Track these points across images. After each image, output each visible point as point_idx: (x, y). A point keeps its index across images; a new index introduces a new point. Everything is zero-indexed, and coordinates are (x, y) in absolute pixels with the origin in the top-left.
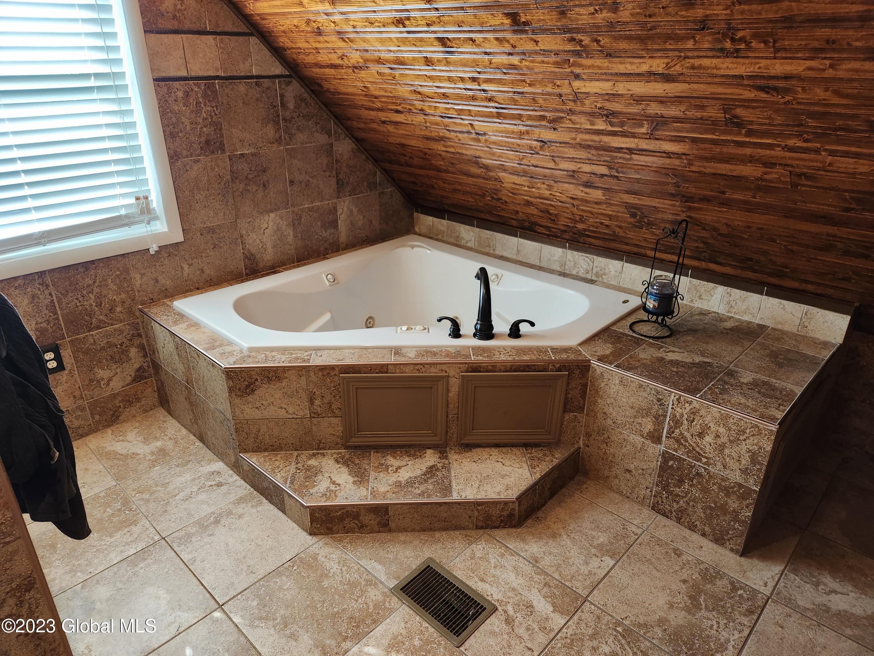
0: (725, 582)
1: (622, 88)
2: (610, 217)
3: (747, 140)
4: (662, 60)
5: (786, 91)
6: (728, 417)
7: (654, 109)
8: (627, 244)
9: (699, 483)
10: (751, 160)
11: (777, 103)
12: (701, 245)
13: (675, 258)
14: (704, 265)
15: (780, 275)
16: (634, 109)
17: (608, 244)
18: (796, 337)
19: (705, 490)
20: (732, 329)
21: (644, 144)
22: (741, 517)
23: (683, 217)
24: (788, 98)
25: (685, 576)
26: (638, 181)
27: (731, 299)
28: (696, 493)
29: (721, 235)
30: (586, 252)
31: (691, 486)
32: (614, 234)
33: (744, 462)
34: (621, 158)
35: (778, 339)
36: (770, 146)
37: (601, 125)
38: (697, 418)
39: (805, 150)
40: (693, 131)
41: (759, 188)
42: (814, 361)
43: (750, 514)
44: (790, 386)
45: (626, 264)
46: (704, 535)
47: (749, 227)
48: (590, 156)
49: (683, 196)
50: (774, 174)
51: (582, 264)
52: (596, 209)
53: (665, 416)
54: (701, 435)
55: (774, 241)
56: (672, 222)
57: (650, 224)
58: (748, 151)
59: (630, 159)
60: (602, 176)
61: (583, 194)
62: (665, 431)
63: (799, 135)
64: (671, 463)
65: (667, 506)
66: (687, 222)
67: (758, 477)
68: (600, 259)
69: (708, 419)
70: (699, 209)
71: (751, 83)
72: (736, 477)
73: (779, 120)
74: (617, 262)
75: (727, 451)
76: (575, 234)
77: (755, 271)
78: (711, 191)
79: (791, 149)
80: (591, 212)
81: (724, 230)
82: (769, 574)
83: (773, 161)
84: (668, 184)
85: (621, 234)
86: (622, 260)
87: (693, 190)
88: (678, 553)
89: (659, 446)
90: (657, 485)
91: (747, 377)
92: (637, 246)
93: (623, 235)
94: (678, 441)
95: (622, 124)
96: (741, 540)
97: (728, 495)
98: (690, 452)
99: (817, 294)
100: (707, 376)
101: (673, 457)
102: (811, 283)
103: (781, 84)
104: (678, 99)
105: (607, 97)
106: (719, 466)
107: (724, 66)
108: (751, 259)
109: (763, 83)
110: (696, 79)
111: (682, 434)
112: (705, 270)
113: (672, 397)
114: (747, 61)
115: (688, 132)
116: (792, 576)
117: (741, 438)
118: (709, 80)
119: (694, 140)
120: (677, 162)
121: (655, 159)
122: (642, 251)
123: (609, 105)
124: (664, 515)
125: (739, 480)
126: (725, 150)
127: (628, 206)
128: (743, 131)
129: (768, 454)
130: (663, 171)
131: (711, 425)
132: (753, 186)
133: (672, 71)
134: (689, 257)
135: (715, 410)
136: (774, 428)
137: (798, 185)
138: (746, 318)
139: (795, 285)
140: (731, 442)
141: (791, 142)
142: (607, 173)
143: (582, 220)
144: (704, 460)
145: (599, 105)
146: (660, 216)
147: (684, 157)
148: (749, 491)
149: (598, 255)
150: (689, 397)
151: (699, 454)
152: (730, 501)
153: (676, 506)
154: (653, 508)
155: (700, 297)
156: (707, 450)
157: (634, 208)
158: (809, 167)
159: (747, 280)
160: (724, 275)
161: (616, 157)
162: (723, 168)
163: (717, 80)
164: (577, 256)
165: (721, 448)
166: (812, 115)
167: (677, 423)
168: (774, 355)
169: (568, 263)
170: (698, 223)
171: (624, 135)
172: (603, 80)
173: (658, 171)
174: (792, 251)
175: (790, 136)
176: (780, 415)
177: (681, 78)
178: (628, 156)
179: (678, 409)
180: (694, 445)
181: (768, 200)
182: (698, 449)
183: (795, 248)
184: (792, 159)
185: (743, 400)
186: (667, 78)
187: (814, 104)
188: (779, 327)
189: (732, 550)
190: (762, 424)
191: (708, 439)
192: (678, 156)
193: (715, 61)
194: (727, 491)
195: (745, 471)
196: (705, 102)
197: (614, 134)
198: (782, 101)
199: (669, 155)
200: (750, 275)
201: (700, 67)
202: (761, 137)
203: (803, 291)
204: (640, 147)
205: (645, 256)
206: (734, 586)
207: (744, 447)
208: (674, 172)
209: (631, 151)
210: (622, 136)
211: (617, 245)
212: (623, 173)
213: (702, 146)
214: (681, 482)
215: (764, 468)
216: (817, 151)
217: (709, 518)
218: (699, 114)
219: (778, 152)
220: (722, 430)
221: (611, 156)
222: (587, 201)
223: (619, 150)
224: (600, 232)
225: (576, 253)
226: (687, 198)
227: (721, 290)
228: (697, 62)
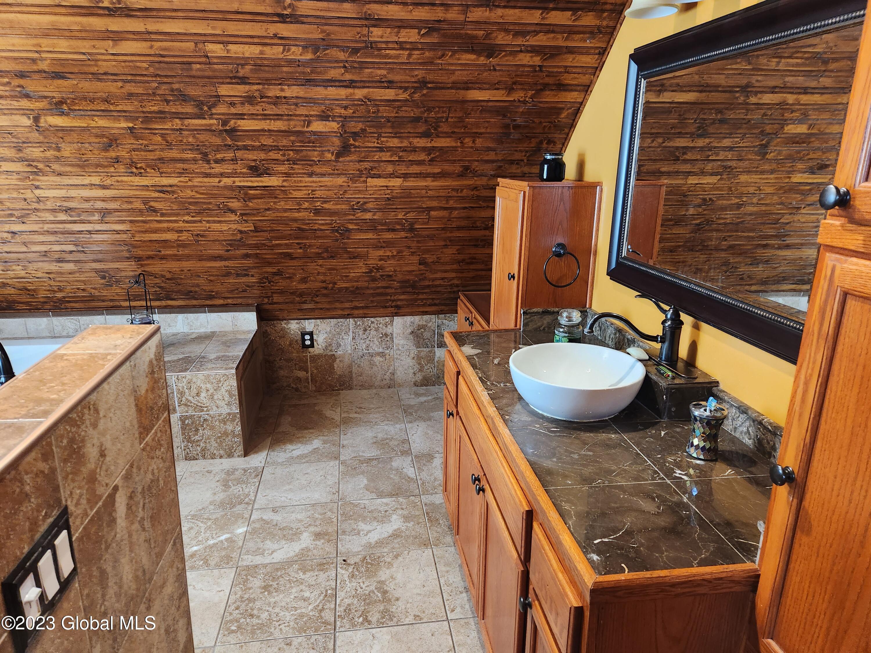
0: (240, 471)
1: (73, 193)
2: (84, 282)
3: (163, 219)
4: (98, 178)
5: (174, 192)
6: (209, 376)
7: (99, 205)
8: (103, 301)
9: (207, 425)
10: (169, 230)
11: (171, 199)
12: (158, 289)
13: (144, 303)
14: (164, 303)
15: (211, 297)
16: (86, 205)
17: (88, 305)
18: (233, 332)
19: (212, 428)
20: (196, 338)
21: (98, 227)
22: (237, 433)
23: (139, 272)
24: (175, 196)
25: (218, 479)
26: (100, 252)
27: (189, 321)
28: (207, 432)
29: (168, 279)
30: (70, 315)
31: (204, 430)
32: (92, 296)
33: (226, 399)
34: (83, 238)
35: (224, 336)
36: (176, 221)
37: (62, 217)
38: (192, 385)
39: (195, 222)
40: (129, 216)
41: (179, 246)
42: (245, 340)
43: (240, 428)
44: (236, 354)
45: (107, 317)
46: (221, 457)
47: (182, 271)
48: (58, 239)
49: (135, 258)
50: (184, 236)
51: (70, 326)
52: (71, 278)
53: (173, 393)
54: (198, 395)
55: (199, 276)
56: (133, 277)
57: (118, 282)
58: (165, 225)
59: (91, 238)
60: (71, 252)
61: (57, 268)
62: (176, 402)
63: (188, 214)
64: (187, 422)
65: (194, 452)
66: (143, 275)
67: (236, 403)
68: (85, 318)
69: (198, 383)
70: (149, 264)
71: (154, 189)
72: (225, 410)
73: (175, 207)
74: (99, 317)
75: (215, 397)
76: (56, 302)
77: (196, 299)
78: (152, 251)
79: (187, 222)
80: (67, 281)
81: (168, 276)
82: (261, 458)
83: (180, 229)
84: (122, 251)
85: (97, 294)
86: (103, 314)
87: (141, 253)
88: (209, 472)
89: (176, 415)
90: (183, 441)
91: (213, 356)
92: (111, 300)
93: (99, 294)
94: (186, 405)
95: (79, 215)
96: (241, 447)
97: (225, 424)
98: (195, 408)
99: (234, 304)
100: (190, 362)
101: (187, 417)
102: (229, 298)
103: (169, 189)
104: (114, 199)
105: (63, 199)
106: (215, 408)
107: (136, 181)
108: (191, 292)
109: (160, 189)
110: (121, 188)
111: (187, 399)
112: (166, 307)
113: (173, 378)
114: (148, 178)
115: (127, 217)
116: (272, 453)
117: (220, 385)
118: (129, 188)
119: (131, 222)
120: (125, 236)
121: (109, 236)
122: (117, 303)
123: (65, 204)
124: (195, 459)
125: (228, 411)
126: (152, 226)
127: (97, 271)
128: (159, 214)
129: (236, 388)
130: (117, 243)
131: (202, 385)
132: (175, 245)
133: (105, 183)
134: (153, 300)
135: (201, 375)
136: (234, 371)
137: (198, 241)
138: (202, 330)
139: (221, 302)
140: (215, 390)
141: (186, 218)
142: (75, 249)
143: (60, 290)
144: (205, 409)
145: (58, 204)
146: (123, 274)
147: (128, 232)
148: (234, 415)
149: (82, 315)
150: (183, 374)
151: (201, 407)
152: (227, 427)
153: (199, 449)
154: (186, 459)
155: (169, 326)
156: (205, 402)
157: (102, 272)
158: (200, 231)
159: (194, 306)
160: (179, 307)
161: (79, 237)
162: (155, 237)
163: (134, 188)
164: (63, 321)
165: (212, 396)
166: (190, 203)
167: (182, 394)
168: (224, 343)
169: (55, 327)
170: (151, 274)
171: (82, 222)
172: (58, 189)
173: (114, 243)
174: (211, 281)
175: (184, 215)
176: (235, 366)
177: (112, 187)
178: (89, 236)
179: (179, 385)
180: (196, 403)
181: (187, 252)
182: (199, 404)
183: (212, 278)
184: (190, 227)
185: (214, 366)
186: (104, 187)
187: (189, 198)
188: (223, 330)
189: (239, 456)
190: (227, 372)
191: (203, 395)
192: (125, 232)
193: (129, 178)
194: (224, 422)
195: (229, 404)
196: (131, 200)
197: (75, 222)
198: (173, 197)
199: (118, 232)
200: (195, 302)
201: (122, 181)
202: (170, 217)
203: (227, 304)
204: (96, 229)
205: (121, 306)
206: (245, 470)
207: (223, 390)
208: (125, 243)
209: (90, 232)
210: (80, 223)
211: (97, 304)
212: (87, 248)
213: (138, 224)
214: (197, 430)
215: (237, 397)
216: (200, 221)
217: (220, 444)
218: (130, 207)
219: (181, 224)
220: (209, 386)
221: (75, 237)
222: (61, 273)
223: (81, 232)
224: (78, 297)
225: (60, 318)
226: (139, 259)
227: (180, 317)
228: (120, 179)
